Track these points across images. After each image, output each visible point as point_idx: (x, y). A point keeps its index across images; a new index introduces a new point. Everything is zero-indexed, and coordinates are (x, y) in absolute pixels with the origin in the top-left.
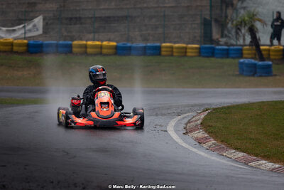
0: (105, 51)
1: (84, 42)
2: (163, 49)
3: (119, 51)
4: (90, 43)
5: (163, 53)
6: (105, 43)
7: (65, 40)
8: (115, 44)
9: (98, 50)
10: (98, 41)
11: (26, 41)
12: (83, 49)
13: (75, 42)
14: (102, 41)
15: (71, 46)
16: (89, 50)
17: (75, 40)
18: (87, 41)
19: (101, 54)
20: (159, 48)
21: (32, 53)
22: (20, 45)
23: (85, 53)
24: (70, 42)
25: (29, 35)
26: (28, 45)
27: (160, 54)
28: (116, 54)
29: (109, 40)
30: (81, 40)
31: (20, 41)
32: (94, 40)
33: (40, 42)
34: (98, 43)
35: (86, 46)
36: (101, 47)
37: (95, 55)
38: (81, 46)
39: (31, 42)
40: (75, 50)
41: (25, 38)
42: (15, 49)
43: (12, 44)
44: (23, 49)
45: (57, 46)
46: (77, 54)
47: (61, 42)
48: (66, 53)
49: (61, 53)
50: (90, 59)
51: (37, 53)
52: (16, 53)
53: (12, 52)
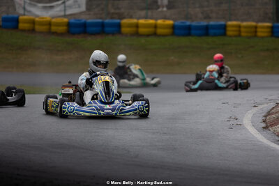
0: (160, 31)
1: (135, 21)
2: (228, 29)
3: (176, 31)
4: (142, 21)
5: (229, 33)
6: (160, 22)
7: (112, 18)
8: (170, 22)
9: (151, 30)
10: (152, 18)
11: (66, 20)
12: (134, 29)
13: (124, 21)
14: (156, 19)
15: (119, 26)
16: (141, 30)
17: (124, 18)
18: (138, 19)
19: (155, 34)
20: (224, 27)
21: (73, 34)
22: (58, 25)
23: (137, 34)
24: (118, 21)
25: (69, 12)
26: (69, 25)
27: (224, 34)
28: (173, 34)
29: (165, 18)
30: (131, 17)
31: (59, 20)
32: (146, 18)
33: (83, 21)
34: (151, 21)
35: (137, 26)
36: (156, 26)
37: (148, 35)
38: (130, 26)
39: (72, 21)
40: (124, 30)
41: (65, 16)
42: (54, 29)
43: (50, 24)
44: (63, 29)
45: (103, 25)
46: (126, 35)
47: (107, 21)
48: (113, 34)
49: (108, 34)
50: (143, 40)
51: (79, 33)
52: (55, 33)
53: (50, 33)
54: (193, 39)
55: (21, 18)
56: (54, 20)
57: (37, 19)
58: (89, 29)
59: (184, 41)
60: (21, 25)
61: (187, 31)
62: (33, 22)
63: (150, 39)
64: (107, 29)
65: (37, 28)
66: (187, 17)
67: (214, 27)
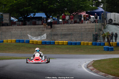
0: (64, 44)
4: (60, 41)
5: (82, 44)
6: (64, 41)
7: (53, 41)
8: (67, 42)
9: (62, 44)
13: (56, 41)
15: (54, 42)
16: (60, 44)
19: (63, 45)
20: (80, 43)
21: (43, 44)
22: (39, 42)
25: (42, 39)
26: (42, 42)
27: (80, 45)
28: (68, 45)
30: (57, 40)
31: (39, 41)
32: (61, 41)
33: (45, 41)
35: (59, 42)
36: (63, 43)
37: (62, 45)
38: (57, 42)
39: (43, 41)
40: (55, 43)
41: (41, 40)
42: (38, 43)
43: (37, 42)
44: (40, 43)
45: (50, 42)
46: (56, 45)
47: (51, 41)
48: (53, 44)
49: (51, 44)
50: (60, 46)
51: (44, 44)
52: (39, 44)
53: (37, 44)
54: (72, 46)
55: (30, 40)
56: (38, 41)
57: (34, 41)
58: (47, 43)
59: (71, 46)
60: (30, 42)
61: (71, 44)
62: (33, 41)
63: (62, 46)
64: (51, 43)
65: (34, 43)
66: (71, 40)
67: (78, 43)
